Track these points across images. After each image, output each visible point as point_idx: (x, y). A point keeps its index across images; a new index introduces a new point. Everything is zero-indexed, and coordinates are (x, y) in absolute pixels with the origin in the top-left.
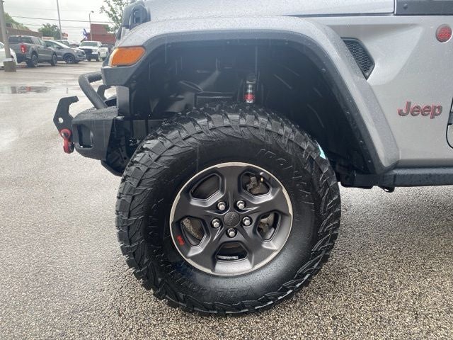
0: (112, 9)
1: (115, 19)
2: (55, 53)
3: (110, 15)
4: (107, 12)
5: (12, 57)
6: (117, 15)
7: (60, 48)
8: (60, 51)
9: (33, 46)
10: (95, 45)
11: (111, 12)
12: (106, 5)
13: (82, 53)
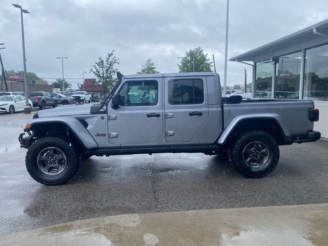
0: (97, 71)
1: (99, 76)
2: (56, 101)
3: (96, 74)
4: (94, 72)
5: (30, 105)
6: (100, 74)
7: (60, 97)
8: (59, 99)
9: (43, 98)
10: (83, 93)
11: (96, 72)
12: (93, 68)
13: (73, 99)
